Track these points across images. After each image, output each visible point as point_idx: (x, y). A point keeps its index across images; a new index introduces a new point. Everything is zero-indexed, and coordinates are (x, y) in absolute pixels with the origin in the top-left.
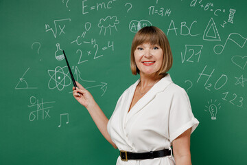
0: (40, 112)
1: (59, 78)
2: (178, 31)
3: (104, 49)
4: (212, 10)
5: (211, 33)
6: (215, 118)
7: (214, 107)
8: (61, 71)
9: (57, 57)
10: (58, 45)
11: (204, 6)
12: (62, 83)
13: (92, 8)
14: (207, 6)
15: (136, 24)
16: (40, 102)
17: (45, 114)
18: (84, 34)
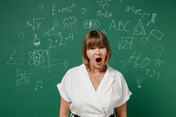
0: (23, 80)
1: (36, 57)
2: (117, 28)
3: (66, 39)
4: (140, 14)
5: (140, 29)
6: (140, 87)
7: (140, 79)
8: (37, 53)
9: (35, 44)
10: (36, 36)
11: (135, 11)
12: (38, 61)
13: (59, 11)
14: (137, 11)
15: (89, 22)
16: (23, 73)
17: (27, 81)
18: (53, 29)
